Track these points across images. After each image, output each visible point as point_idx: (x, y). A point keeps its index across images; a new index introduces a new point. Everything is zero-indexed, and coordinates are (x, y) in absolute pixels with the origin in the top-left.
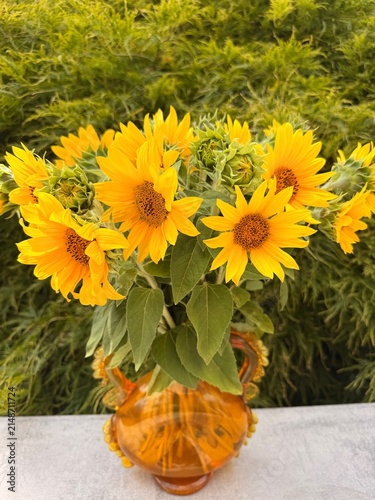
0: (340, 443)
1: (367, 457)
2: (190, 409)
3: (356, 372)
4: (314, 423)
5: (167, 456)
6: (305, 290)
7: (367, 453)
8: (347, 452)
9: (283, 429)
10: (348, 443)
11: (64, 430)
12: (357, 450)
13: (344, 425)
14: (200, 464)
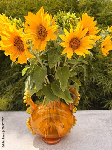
0: (98, 119)
1: (106, 122)
2: (54, 114)
3: (106, 103)
4: (91, 114)
5: (47, 130)
6: (91, 79)
7: (106, 121)
8: (100, 121)
9: (82, 116)
10: (100, 119)
11: (19, 115)
12: (103, 121)
13: (99, 115)
14: (58, 134)
